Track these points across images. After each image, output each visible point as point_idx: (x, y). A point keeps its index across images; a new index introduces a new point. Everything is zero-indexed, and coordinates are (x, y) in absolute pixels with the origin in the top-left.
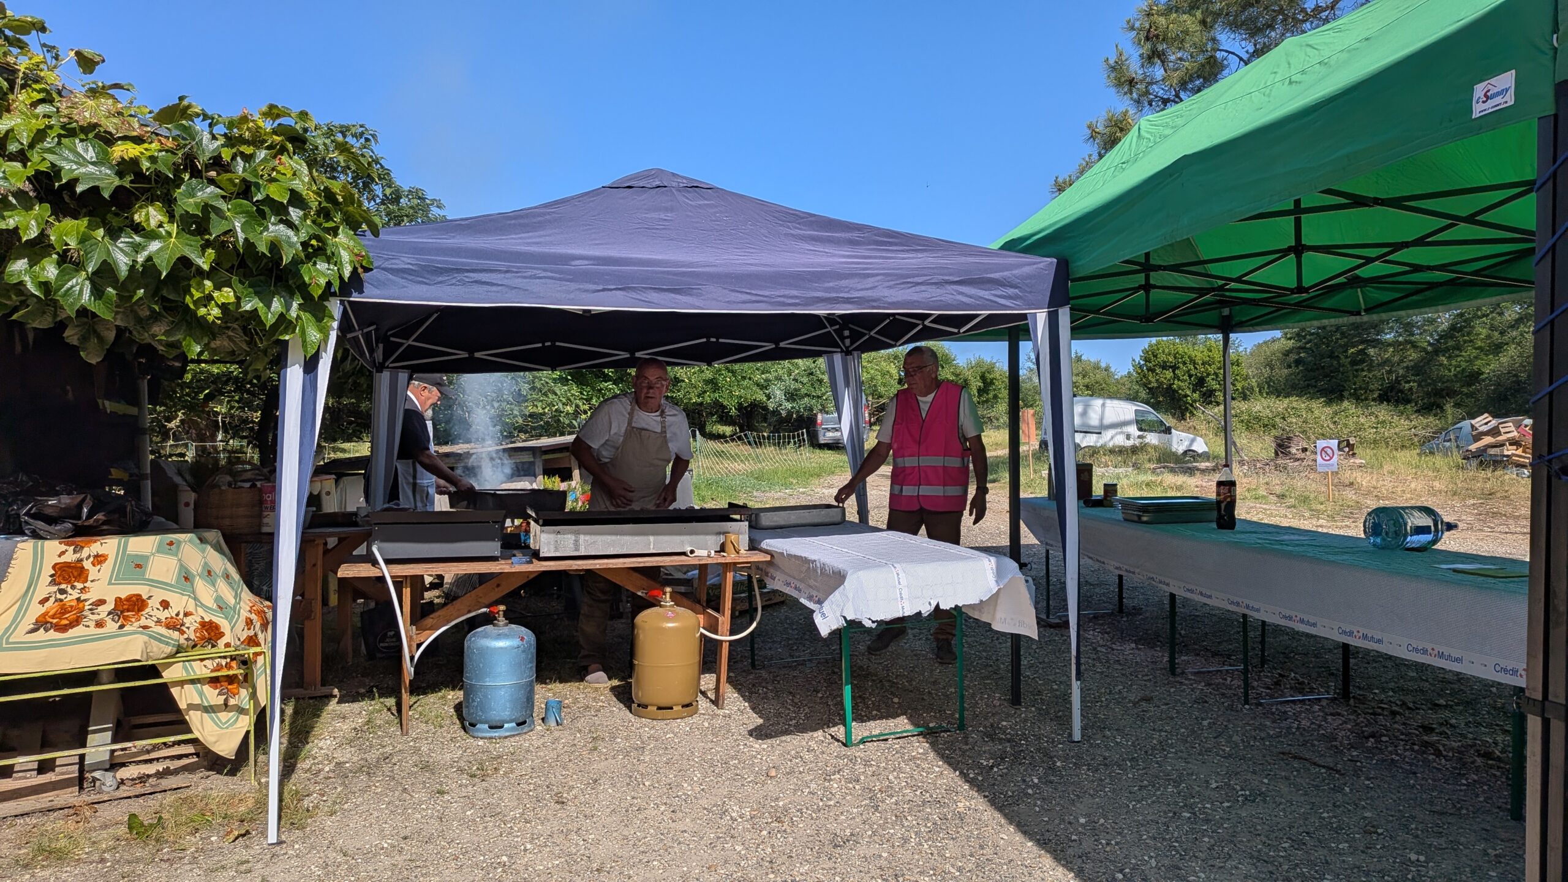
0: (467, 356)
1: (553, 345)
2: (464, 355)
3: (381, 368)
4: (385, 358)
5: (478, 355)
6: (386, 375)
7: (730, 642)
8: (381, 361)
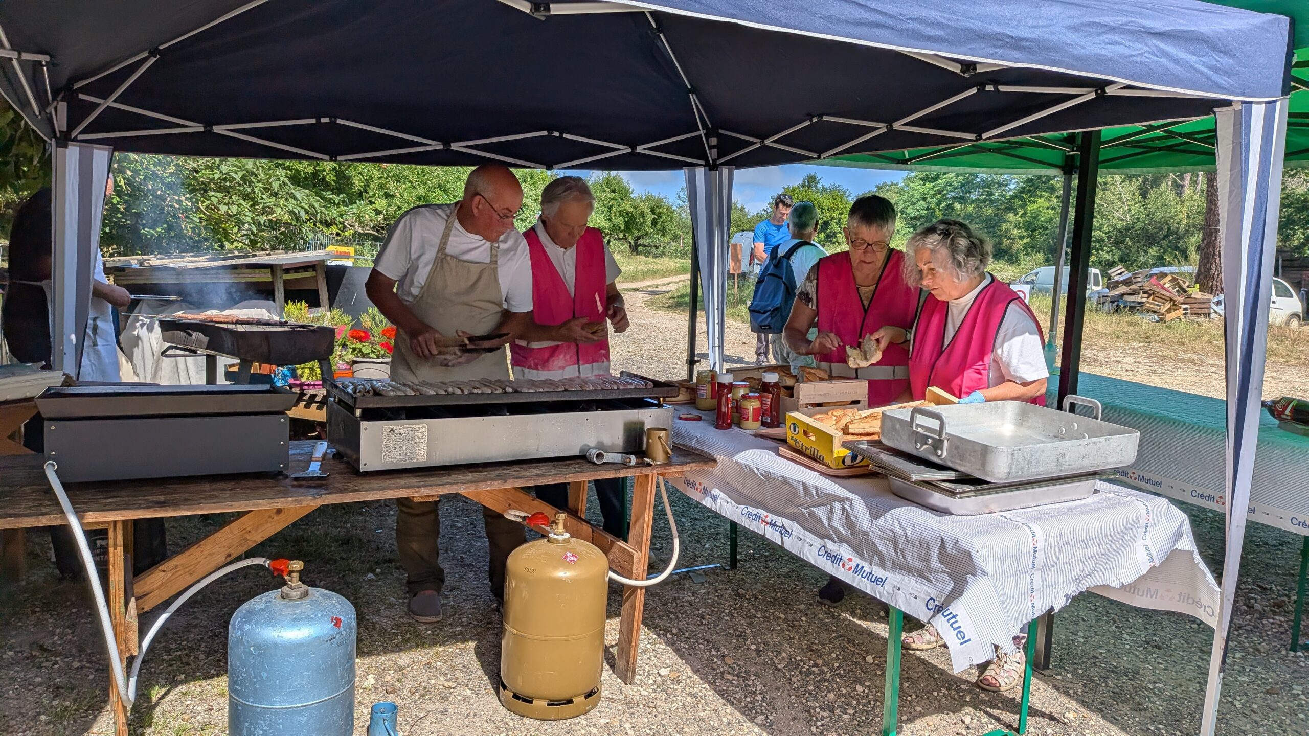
0: (202, 129)
1: (333, 124)
2: (197, 128)
3: (64, 140)
4: (72, 125)
5: (217, 129)
6: (72, 153)
7: (647, 588)
8: (65, 129)
